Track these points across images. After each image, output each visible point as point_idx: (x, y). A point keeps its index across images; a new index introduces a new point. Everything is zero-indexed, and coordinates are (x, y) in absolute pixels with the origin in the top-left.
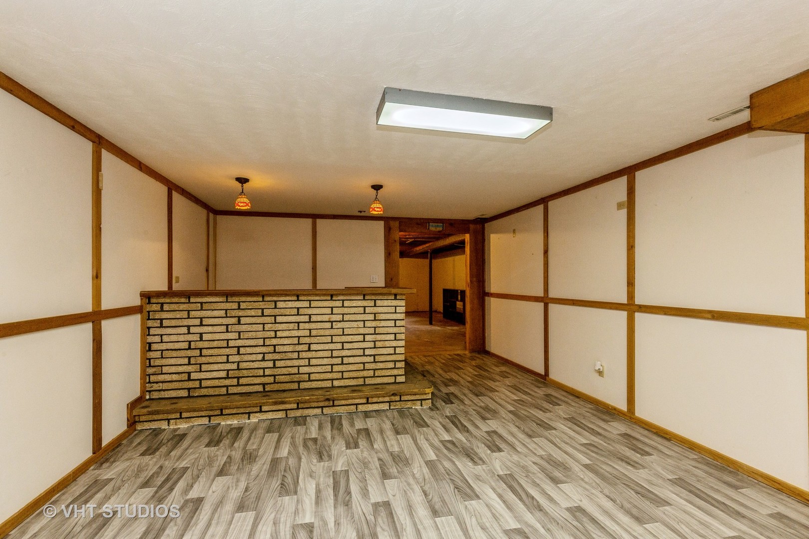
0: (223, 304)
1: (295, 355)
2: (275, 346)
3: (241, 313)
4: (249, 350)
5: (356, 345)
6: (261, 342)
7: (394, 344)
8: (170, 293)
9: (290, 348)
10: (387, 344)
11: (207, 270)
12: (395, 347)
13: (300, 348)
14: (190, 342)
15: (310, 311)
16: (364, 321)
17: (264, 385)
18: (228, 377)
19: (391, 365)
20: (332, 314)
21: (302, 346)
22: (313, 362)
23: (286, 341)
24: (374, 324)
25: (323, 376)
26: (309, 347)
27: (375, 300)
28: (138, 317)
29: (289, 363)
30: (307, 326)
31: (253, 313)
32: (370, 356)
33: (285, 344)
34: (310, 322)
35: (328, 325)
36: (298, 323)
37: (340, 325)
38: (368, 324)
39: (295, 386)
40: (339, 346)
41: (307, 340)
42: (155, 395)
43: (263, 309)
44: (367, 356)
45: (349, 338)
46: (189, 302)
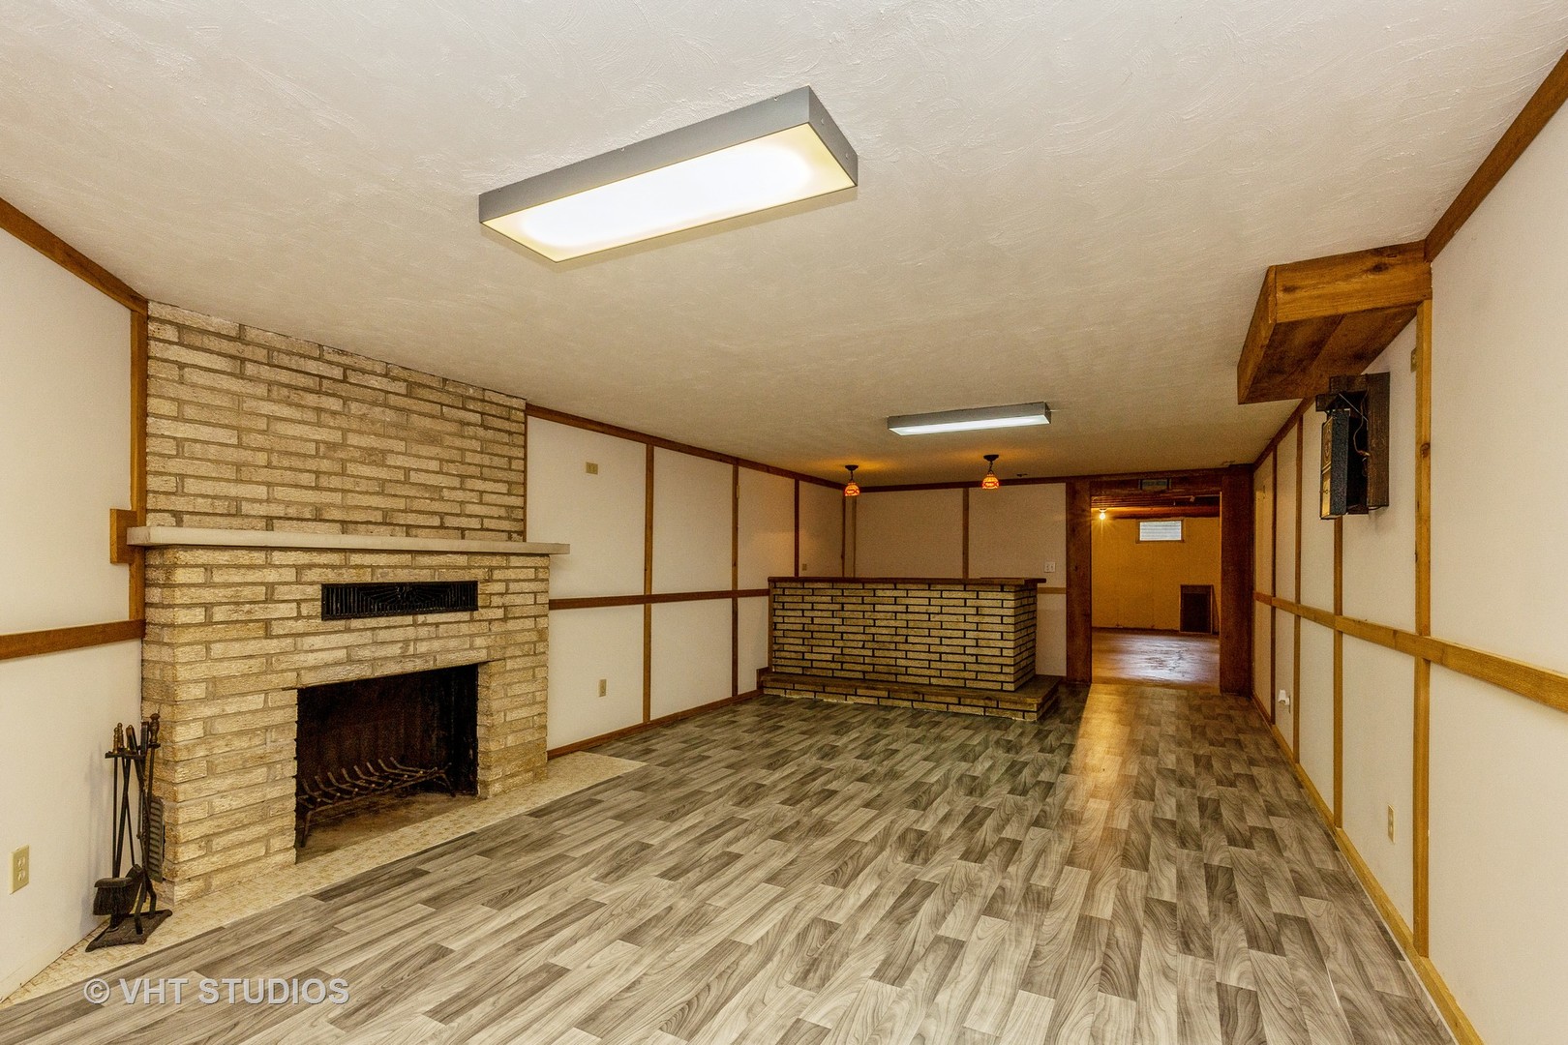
0: (829, 591)
1: (893, 646)
2: (873, 634)
3: (844, 600)
4: (851, 637)
5: (955, 642)
6: (861, 629)
7: (1000, 644)
8: (796, 579)
9: (888, 639)
10: (992, 643)
11: (843, 557)
12: (1002, 648)
13: (897, 639)
14: (804, 624)
15: (907, 601)
16: (965, 615)
17: (864, 672)
18: (833, 661)
19: (997, 669)
20: (930, 605)
21: (899, 637)
22: (910, 655)
23: (884, 631)
24: (976, 619)
25: (920, 672)
26: (906, 640)
27: (978, 592)
28: (766, 599)
29: (887, 654)
30: (904, 616)
31: (854, 600)
32: (972, 655)
33: (883, 633)
34: (907, 612)
35: (926, 617)
36: (896, 613)
37: (938, 618)
38: (969, 619)
39: (892, 678)
40: (937, 641)
41: (904, 631)
42: (779, 669)
43: (863, 597)
44: (968, 655)
45: (949, 633)
46: (804, 588)
